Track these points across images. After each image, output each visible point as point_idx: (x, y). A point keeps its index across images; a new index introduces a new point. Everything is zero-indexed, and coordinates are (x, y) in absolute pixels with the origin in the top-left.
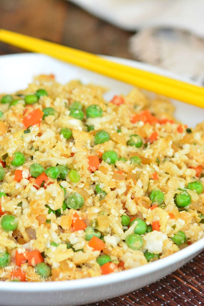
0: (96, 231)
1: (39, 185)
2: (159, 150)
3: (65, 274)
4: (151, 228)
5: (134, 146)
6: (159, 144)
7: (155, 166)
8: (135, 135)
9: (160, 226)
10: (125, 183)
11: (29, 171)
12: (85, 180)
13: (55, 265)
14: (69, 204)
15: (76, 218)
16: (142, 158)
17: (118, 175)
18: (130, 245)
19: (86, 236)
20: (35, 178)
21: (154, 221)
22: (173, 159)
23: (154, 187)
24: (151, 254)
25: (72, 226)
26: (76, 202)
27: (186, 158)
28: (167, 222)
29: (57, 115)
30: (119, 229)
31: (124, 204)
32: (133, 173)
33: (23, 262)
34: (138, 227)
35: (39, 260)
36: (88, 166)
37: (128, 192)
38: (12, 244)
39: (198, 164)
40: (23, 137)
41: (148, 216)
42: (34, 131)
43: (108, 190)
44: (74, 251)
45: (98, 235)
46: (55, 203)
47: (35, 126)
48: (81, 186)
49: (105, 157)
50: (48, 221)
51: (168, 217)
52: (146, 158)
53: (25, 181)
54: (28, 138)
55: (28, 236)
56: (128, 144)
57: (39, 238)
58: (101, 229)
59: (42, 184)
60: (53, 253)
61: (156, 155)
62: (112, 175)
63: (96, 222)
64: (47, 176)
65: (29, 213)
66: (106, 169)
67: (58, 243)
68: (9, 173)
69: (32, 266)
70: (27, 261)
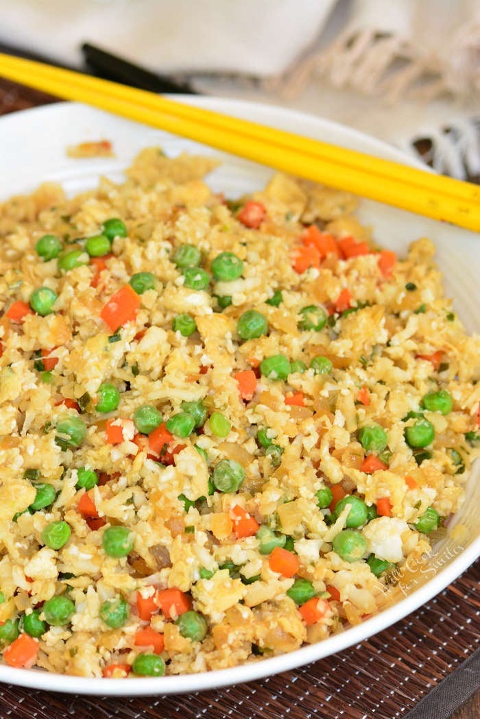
0: (277, 534)
1: (158, 453)
2: (363, 338)
3: (237, 632)
4: (378, 511)
5: (312, 330)
6: (361, 326)
7: (360, 373)
8: (312, 308)
9: (391, 507)
10: (315, 424)
11: (135, 425)
12: (236, 423)
13: (216, 617)
14: (219, 484)
15: (239, 518)
16: (332, 357)
17: (300, 410)
18: (346, 555)
19: (260, 546)
20: (147, 435)
21: (380, 497)
22: (389, 350)
23: (367, 421)
24: (381, 561)
25: (234, 531)
26: (233, 481)
27: (413, 345)
28: (405, 497)
29: (159, 286)
30: (321, 526)
31: (316, 464)
32: (323, 397)
33: (153, 613)
34: (352, 515)
35: (184, 608)
36: (238, 393)
37: (322, 442)
38: (130, 583)
39: (434, 350)
40: (108, 349)
41: (368, 489)
42: (128, 336)
43: (284, 442)
44: (246, 582)
45: (282, 540)
46: (194, 488)
47: (127, 326)
48: (234, 438)
49: (267, 368)
50: (189, 530)
51: (406, 487)
52: (340, 358)
53: (132, 448)
54: (118, 350)
55: (153, 559)
56: (302, 327)
57: (178, 566)
58: (288, 530)
59: (162, 450)
60: (210, 594)
61: (358, 349)
62: (288, 412)
63: (276, 519)
64: (171, 435)
65: (150, 515)
66: (275, 399)
67: (214, 569)
68: (94, 428)
69: (173, 622)
70: (161, 612)
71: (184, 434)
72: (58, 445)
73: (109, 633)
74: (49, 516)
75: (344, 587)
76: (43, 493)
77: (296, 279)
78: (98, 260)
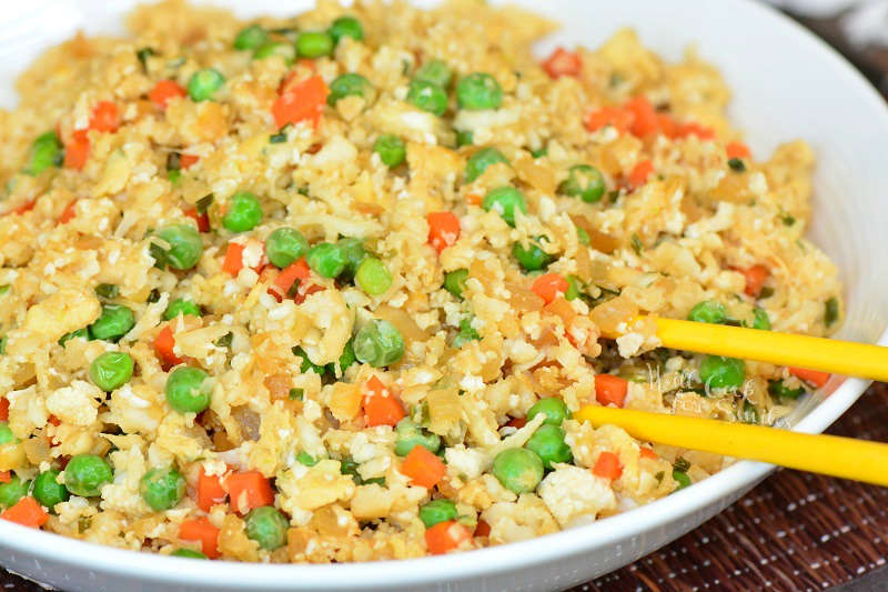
0: (425, 432)
1: (285, 291)
2: (641, 215)
3: (325, 543)
5: (578, 198)
6: (645, 197)
8: (585, 168)
10: (540, 323)
11: (264, 249)
13: (300, 517)
14: (359, 351)
15: (371, 393)
16: (593, 231)
18: (510, 479)
19: (396, 442)
20: (280, 269)
22: (681, 242)
25: (362, 411)
26: (377, 347)
27: (717, 242)
29: (371, 95)
33: (216, 500)
35: (260, 500)
38: (192, 448)
39: (753, 260)
40: (267, 152)
42: (297, 139)
44: (359, 481)
45: (433, 443)
46: (321, 346)
50: (296, 394)
52: (603, 235)
53: (248, 276)
54: (280, 156)
55: (237, 430)
56: (564, 190)
57: (266, 440)
58: (440, 427)
59: (291, 289)
60: (298, 483)
61: (633, 228)
62: (505, 299)
63: (424, 409)
64: (309, 268)
65: (247, 365)
66: (492, 275)
67: (317, 457)
68: (215, 250)
69: (238, 514)
70: (228, 500)
71: (325, 270)
72: (153, 256)
73: (148, 515)
74: (111, 347)
75: (498, 521)
76: (114, 316)
78: (300, 57)
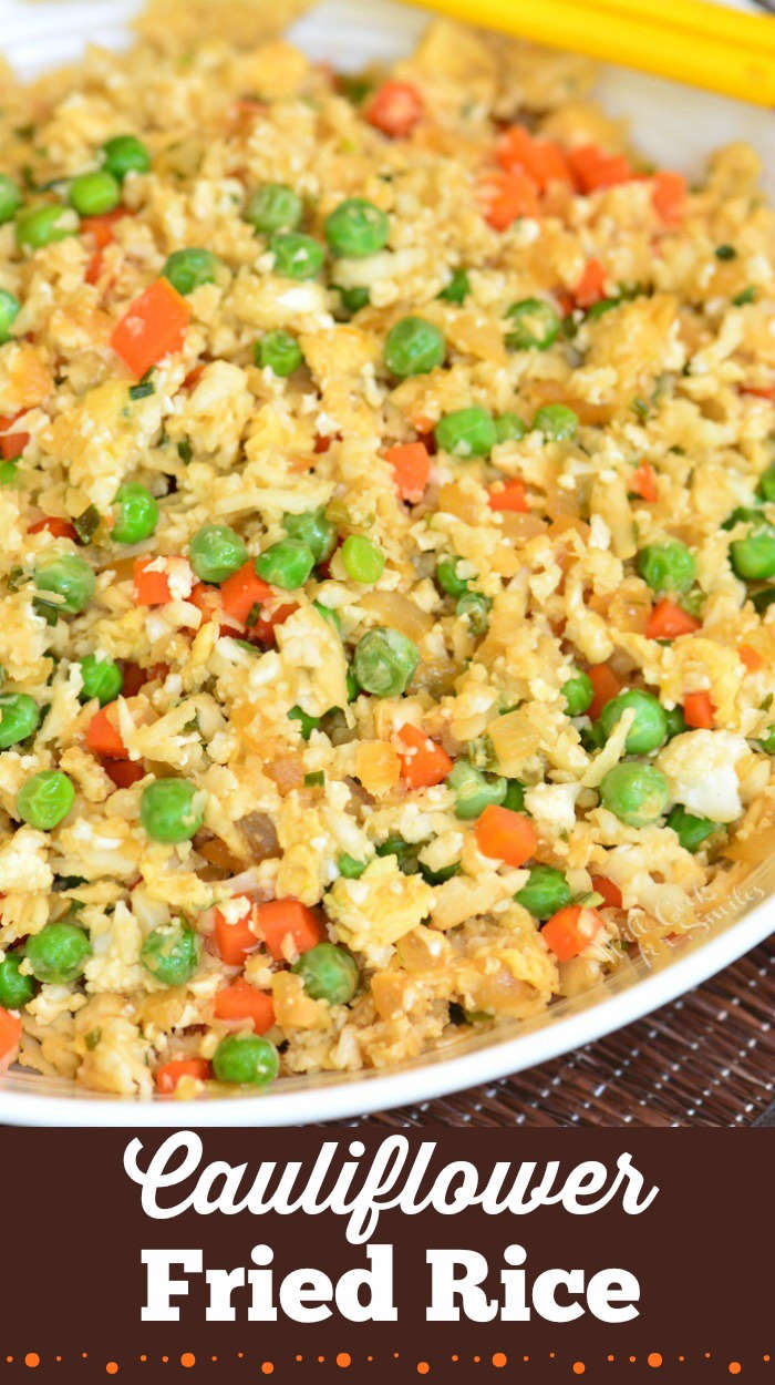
0: (489, 777)
1: (241, 621)
2: (635, 364)
3: (419, 984)
4: (686, 719)
5: (534, 350)
6: (630, 338)
7: (634, 433)
8: (529, 304)
9: (713, 709)
10: (551, 548)
11: (192, 568)
12: (394, 552)
13: (377, 956)
14: (367, 679)
15: (413, 751)
16: (576, 403)
17: (522, 521)
18: (630, 815)
19: (456, 803)
20: (217, 586)
21: (691, 690)
22: (689, 384)
23: (655, 534)
24: (699, 820)
25: (403, 775)
26: (395, 674)
27: (735, 372)
28: (741, 688)
29: (224, 274)
30: (574, 756)
31: (559, 627)
32: (566, 490)
33: (248, 950)
34: (637, 731)
35: (310, 938)
36: (395, 488)
37: (569, 582)
38: (199, 894)
40: (131, 412)
41: (665, 676)
42: (168, 384)
43: (491, 585)
44: (435, 879)
45: (500, 790)
46: (318, 692)
47: (165, 363)
48: (391, 581)
49: (448, 435)
50: (314, 779)
51: (741, 669)
52: (594, 407)
53: (189, 615)
54: (148, 415)
55: (243, 841)
56: (514, 344)
57: (295, 856)
58: (510, 769)
59: (250, 616)
60: (362, 909)
61: (628, 384)
62: (496, 526)
63: (486, 747)
64: (267, 584)
65: (233, 753)
66: (471, 500)
67: (366, 856)
68: (109, 575)
69: (287, 967)
70: (263, 948)
71: (293, 583)
72: (39, 614)
73: (163, 996)
74: (28, 761)
75: (628, 881)
76: (13, 713)
77: (493, 242)
78: (98, 224)
